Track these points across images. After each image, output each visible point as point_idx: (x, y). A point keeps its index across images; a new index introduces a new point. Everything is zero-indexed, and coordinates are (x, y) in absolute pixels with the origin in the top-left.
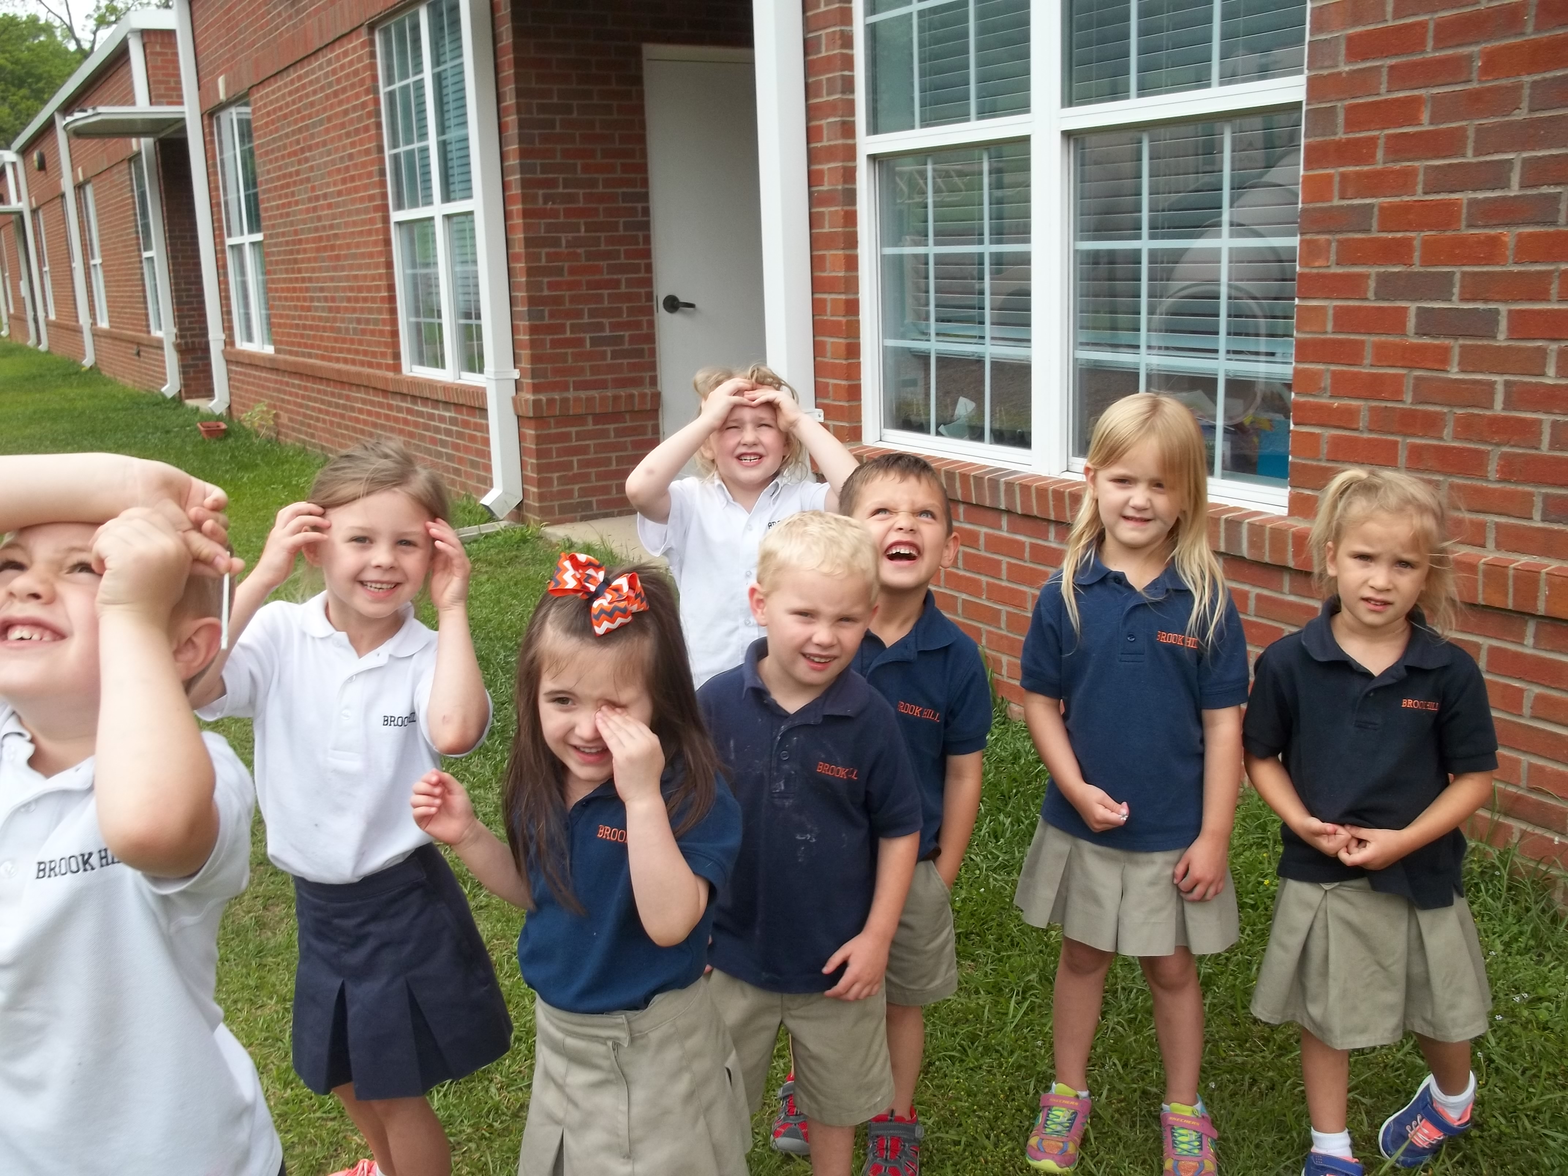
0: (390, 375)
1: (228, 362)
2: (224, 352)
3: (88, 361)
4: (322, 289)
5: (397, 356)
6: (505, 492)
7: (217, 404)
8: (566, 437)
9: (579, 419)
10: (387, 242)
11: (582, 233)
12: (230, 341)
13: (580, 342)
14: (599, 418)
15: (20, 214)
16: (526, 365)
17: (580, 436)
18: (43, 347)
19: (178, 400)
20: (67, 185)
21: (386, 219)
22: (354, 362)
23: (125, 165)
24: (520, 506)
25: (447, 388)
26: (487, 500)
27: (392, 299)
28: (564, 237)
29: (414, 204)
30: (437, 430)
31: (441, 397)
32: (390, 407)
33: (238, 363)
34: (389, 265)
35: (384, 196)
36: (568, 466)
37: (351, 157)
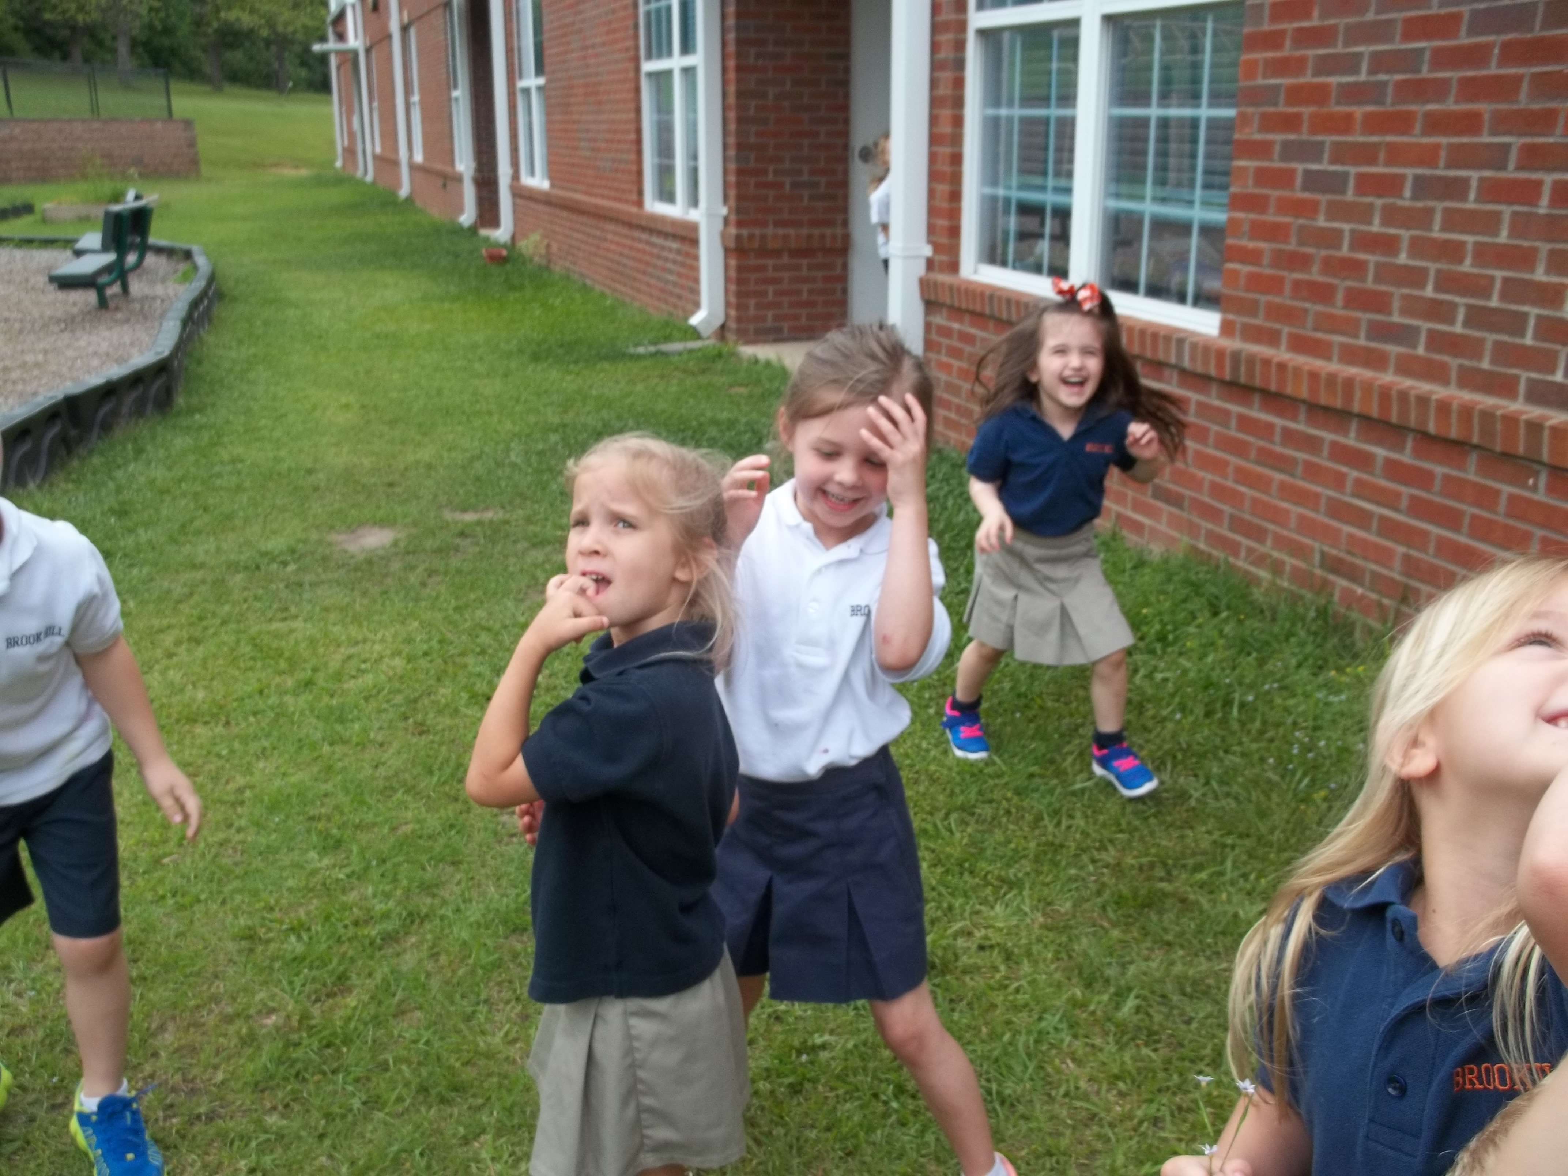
0: (634, 210)
1: (513, 195)
2: (510, 187)
3: (404, 192)
4: (587, 131)
5: (640, 193)
6: (710, 314)
7: (502, 233)
8: (763, 268)
9: (776, 253)
10: (637, 90)
11: (788, 87)
12: (516, 176)
13: (780, 185)
14: (796, 253)
15: (355, 53)
16: (732, 202)
17: (776, 268)
18: (369, 178)
19: (473, 230)
20: (394, 27)
21: (637, 69)
22: (608, 198)
23: (440, 11)
24: (723, 327)
25: (674, 223)
26: (695, 320)
27: (639, 141)
28: (772, 91)
29: (660, 56)
30: (666, 259)
31: (669, 229)
32: (633, 239)
33: (521, 197)
34: (638, 110)
35: (637, 48)
36: (764, 294)
37: (614, 11)
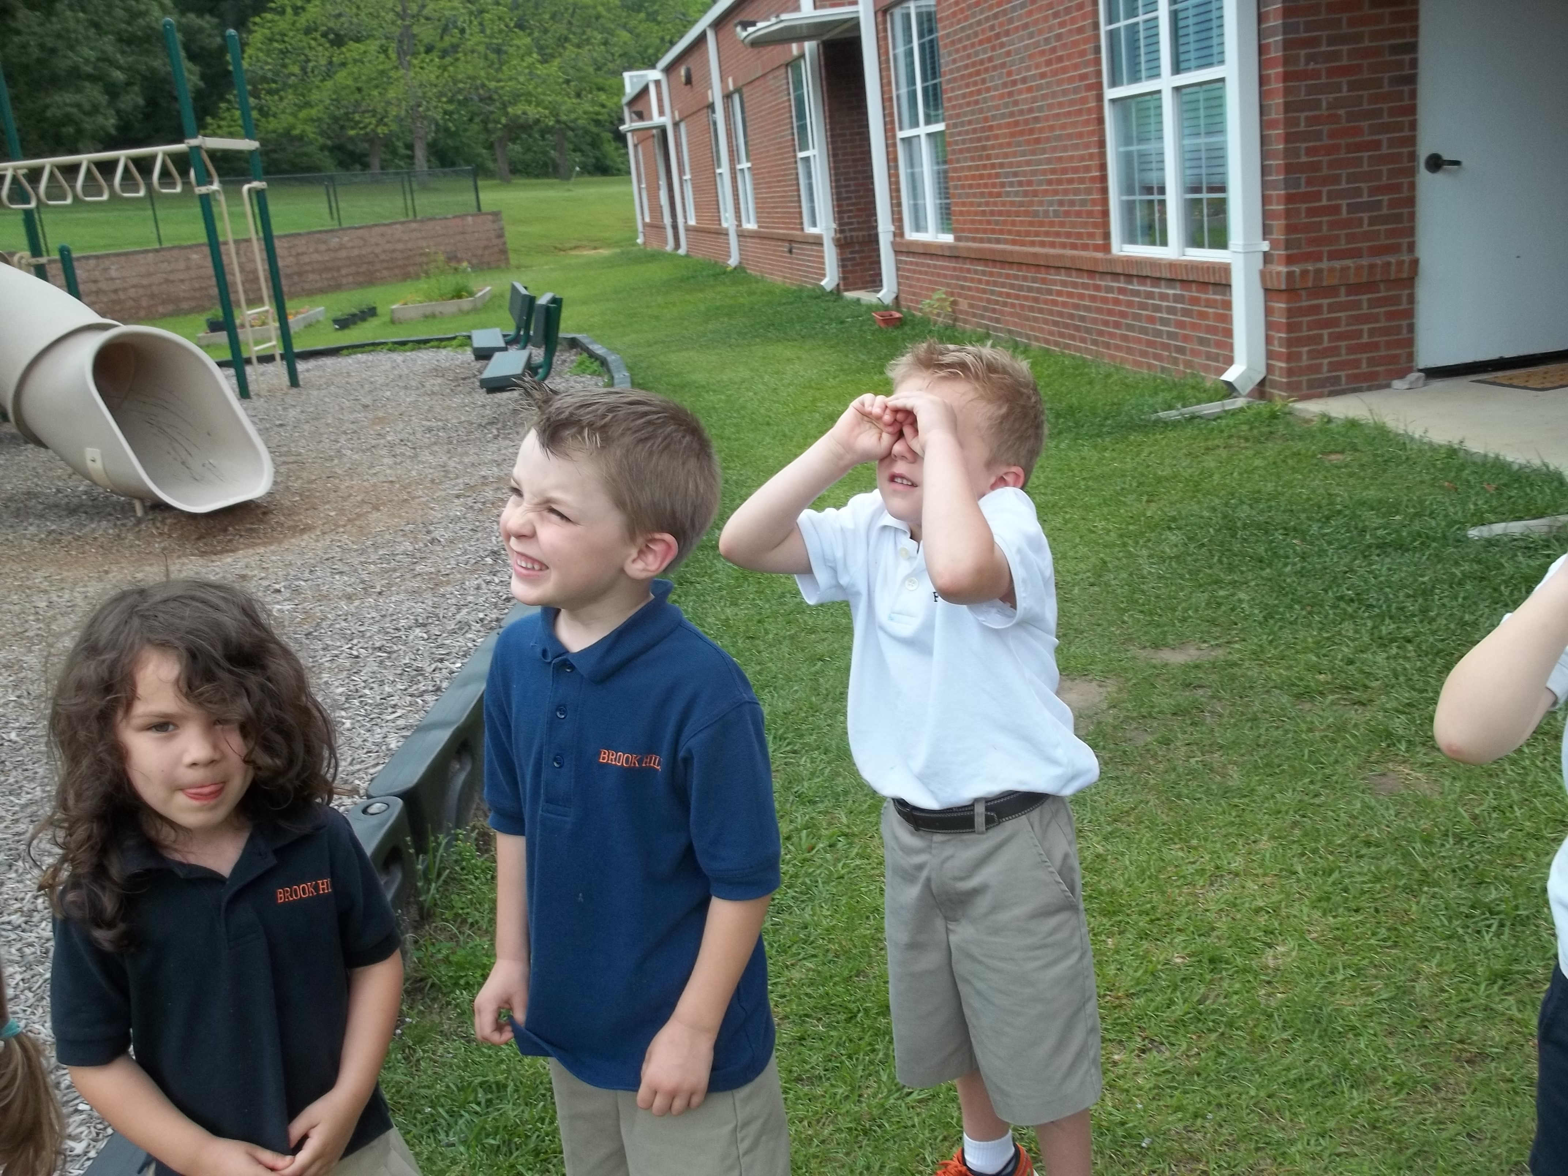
0: (1100, 255)
1: (897, 252)
2: (893, 244)
3: (733, 261)
4: (1015, 174)
5: (1107, 236)
6: (1249, 368)
7: (886, 293)
8: (1317, 309)
9: (1332, 291)
10: (1101, 121)
11: (1345, 93)
12: (899, 232)
13: (1336, 209)
14: (1355, 288)
15: (663, 130)
16: (1279, 235)
17: (1331, 308)
18: (682, 251)
19: (837, 293)
20: (716, 95)
21: (1100, 98)
22: (1053, 245)
23: (783, 70)
24: (1262, 383)
25: (1172, 265)
26: (1231, 375)
27: (1104, 178)
28: (1325, 99)
29: (1135, 78)
30: (1157, 309)
31: (1166, 274)
32: (1097, 288)
33: (909, 253)
34: (1102, 144)
35: (1099, 73)
36: (1318, 339)
37: (1059, 37)
